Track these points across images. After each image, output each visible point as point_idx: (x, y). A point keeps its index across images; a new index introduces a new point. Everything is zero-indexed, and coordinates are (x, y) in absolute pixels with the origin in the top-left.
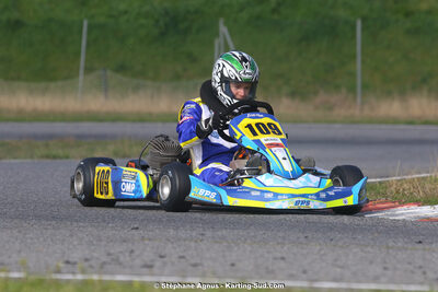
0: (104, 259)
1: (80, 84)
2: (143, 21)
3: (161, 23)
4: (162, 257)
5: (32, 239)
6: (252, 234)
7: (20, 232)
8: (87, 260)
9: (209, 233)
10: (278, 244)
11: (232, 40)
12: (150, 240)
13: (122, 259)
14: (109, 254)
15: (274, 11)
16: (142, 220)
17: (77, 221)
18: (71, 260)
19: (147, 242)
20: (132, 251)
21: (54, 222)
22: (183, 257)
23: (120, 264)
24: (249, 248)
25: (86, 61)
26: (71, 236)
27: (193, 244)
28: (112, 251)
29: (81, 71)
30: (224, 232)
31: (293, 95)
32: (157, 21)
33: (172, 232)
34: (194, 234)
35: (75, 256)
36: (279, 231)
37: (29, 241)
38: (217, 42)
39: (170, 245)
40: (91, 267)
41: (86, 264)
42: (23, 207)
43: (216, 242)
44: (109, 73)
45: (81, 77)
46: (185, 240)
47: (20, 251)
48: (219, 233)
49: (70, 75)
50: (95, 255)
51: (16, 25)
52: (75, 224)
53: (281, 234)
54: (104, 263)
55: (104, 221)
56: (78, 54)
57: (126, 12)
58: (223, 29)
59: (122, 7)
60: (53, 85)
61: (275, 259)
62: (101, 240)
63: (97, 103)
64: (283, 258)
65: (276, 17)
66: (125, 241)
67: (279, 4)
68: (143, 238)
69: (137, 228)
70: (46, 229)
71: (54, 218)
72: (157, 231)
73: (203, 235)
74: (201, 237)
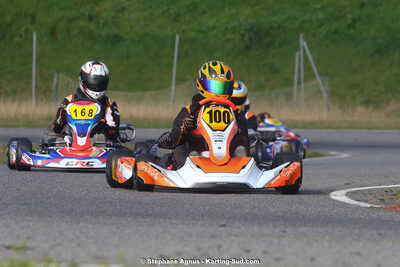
1: (173, 93)
2: (229, 36)
3: (247, 38)
4: (247, 251)
5: (128, 234)
6: (330, 231)
7: (117, 228)
9: (290, 230)
10: (355, 240)
11: (311, 53)
12: (237, 236)
13: (211, 253)
14: (199, 249)
15: (350, 26)
16: (230, 218)
17: (169, 218)
18: (165, 254)
19: (233, 238)
20: (220, 247)
21: (148, 220)
22: (265, 252)
24: (326, 244)
25: (177, 72)
26: (164, 232)
27: (276, 240)
28: (202, 246)
29: (173, 83)
30: (304, 229)
31: (367, 103)
32: (243, 36)
33: (256, 229)
34: (277, 230)
35: (169, 250)
36: (355, 228)
37: (126, 236)
38: (297, 54)
39: (255, 241)
43: (297, 239)
45: (173, 87)
46: (268, 236)
47: (118, 246)
48: (299, 230)
49: (163, 86)
50: (186, 249)
51: (115, 39)
52: (168, 221)
53: (356, 231)
55: (194, 218)
56: (170, 67)
57: (214, 28)
58: (303, 43)
59: (211, 23)
60: (147, 93)
61: (351, 254)
62: (191, 236)
64: (358, 254)
65: (351, 31)
66: (213, 237)
67: (354, 20)
68: (230, 235)
69: (224, 226)
70: (142, 226)
71: (148, 216)
72: (243, 228)
73: (284, 232)
74: (283, 234)
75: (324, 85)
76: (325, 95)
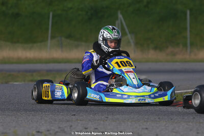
0: (57, 130)
1: (49, 44)
2: (80, 12)
3: (89, 13)
4: (86, 129)
5: (22, 121)
6: (132, 117)
7: (15, 117)
8: (48, 131)
9: (110, 117)
10: (145, 121)
11: (125, 21)
12: (81, 120)
13: (66, 130)
14: (59, 128)
15: (146, 6)
17: (45, 112)
18: (40, 131)
19: (79, 121)
20: (71, 126)
21: (33, 113)
22: (97, 129)
23: (65, 132)
24: (130, 124)
25: (51, 33)
26: (41, 119)
27: (102, 122)
28: (61, 126)
29: (49, 38)
30: (118, 116)
31: (156, 48)
32: (87, 12)
34: (103, 117)
35: (43, 129)
36: (146, 115)
37: (20, 122)
38: (117, 22)
39: (90, 123)
40: (50, 134)
41: (48, 132)
42: (18, 105)
43: (114, 121)
44: (63, 39)
45: (49, 41)
46: (98, 120)
47: (15, 127)
48: (116, 117)
49: (44, 40)
50: (53, 128)
51: (17, 15)
52: (44, 113)
53: (147, 117)
54: (57, 132)
55: (58, 112)
56: (48, 29)
57: (71, 8)
58: (120, 16)
59: (70, 5)
60: (35, 45)
61: (143, 129)
62: (56, 121)
63: (57, 54)
64: (147, 129)
65: (146, 9)
66: (68, 121)
67: (148, 3)
68: (77, 120)
69: (74, 115)
70: (29, 116)
71: (33, 110)
72: (84, 116)
73: (107, 118)
74: (106, 119)
75: (132, 38)
76: (133, 44)
